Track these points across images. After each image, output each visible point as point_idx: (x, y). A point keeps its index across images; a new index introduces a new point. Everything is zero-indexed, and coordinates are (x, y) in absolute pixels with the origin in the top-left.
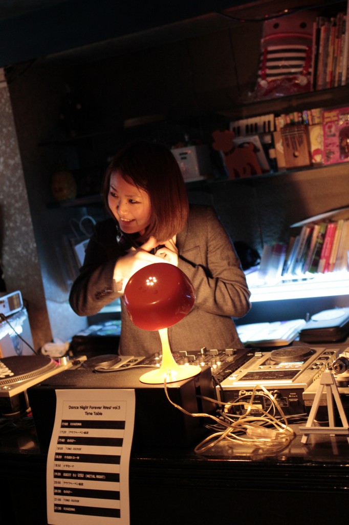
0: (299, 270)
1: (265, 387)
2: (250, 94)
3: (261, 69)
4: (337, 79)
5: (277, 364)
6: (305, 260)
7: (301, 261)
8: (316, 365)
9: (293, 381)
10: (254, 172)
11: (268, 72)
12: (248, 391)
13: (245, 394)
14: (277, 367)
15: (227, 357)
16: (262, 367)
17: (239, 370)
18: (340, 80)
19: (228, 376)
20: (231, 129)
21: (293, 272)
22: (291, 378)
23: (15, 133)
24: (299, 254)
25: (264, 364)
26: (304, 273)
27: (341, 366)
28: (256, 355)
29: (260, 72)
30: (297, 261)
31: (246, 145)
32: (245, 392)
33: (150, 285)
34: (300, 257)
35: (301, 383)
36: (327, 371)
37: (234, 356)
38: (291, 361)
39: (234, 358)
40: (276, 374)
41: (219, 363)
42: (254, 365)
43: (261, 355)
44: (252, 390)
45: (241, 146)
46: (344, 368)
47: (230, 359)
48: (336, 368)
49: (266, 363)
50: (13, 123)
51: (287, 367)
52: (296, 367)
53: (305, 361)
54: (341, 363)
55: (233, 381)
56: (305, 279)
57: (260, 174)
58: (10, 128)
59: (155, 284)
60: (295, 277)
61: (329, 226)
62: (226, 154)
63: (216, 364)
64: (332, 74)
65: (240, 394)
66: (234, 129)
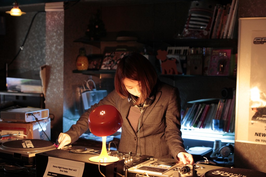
0: (188, 124)
1: (148, 174)
2: (179, 35)
3: (186, 24)
4: (221, 35)
5: (158, 165)
6: (192, 120)
7: (190, 120)
8: (177, 168)
9: (163, 174)
10: (174, 73)
11: (190, 26)
12: (140, 174)
13: (139, 176)
14: (158, 166)
15: (136, 157)
16: (151, 165)
17: (140, 164)
18: (223, 36)
19: (134, 166)
20: (168, 50)
21: (185, 125)
22: (162, 172)
23: (63, 34)
24: (189, 116)
25: (152, 164)
26: (191, 127)
27: (185, 170)
28: (150, 159)
29: (186, 26)
30: (188, 120)
31: (173, 59)
32: (139, 175)
33: (101, 115)
34: (189, 118)
35: (166, 175)
36: (179, 172)
37: (140, 158)
38: (166, 165)
39: (140, 159)
40: (156, 169)
41: (132, 160)
42: (148, 163)
43: (153, 159)
44: (142, 175)
45: (170, 59)
46: (186, 171)
47: (138, 159)
48: (182, 170)
49: (154, 164)
50: (63, 29)
51: (162, 167)
52: (167, 168)
53: (172, 166)
54: (186, 169)
55: (135, 169)
56: (190, 130)
57: (176, 74)
58: (61, 31)
59: (104, 114)
60: (186, 128)
61: (206, 106)
62: (162, 62)
63: (130, 159)
64: (220, 32)
65: (136, 175)
66: (169, 50)
